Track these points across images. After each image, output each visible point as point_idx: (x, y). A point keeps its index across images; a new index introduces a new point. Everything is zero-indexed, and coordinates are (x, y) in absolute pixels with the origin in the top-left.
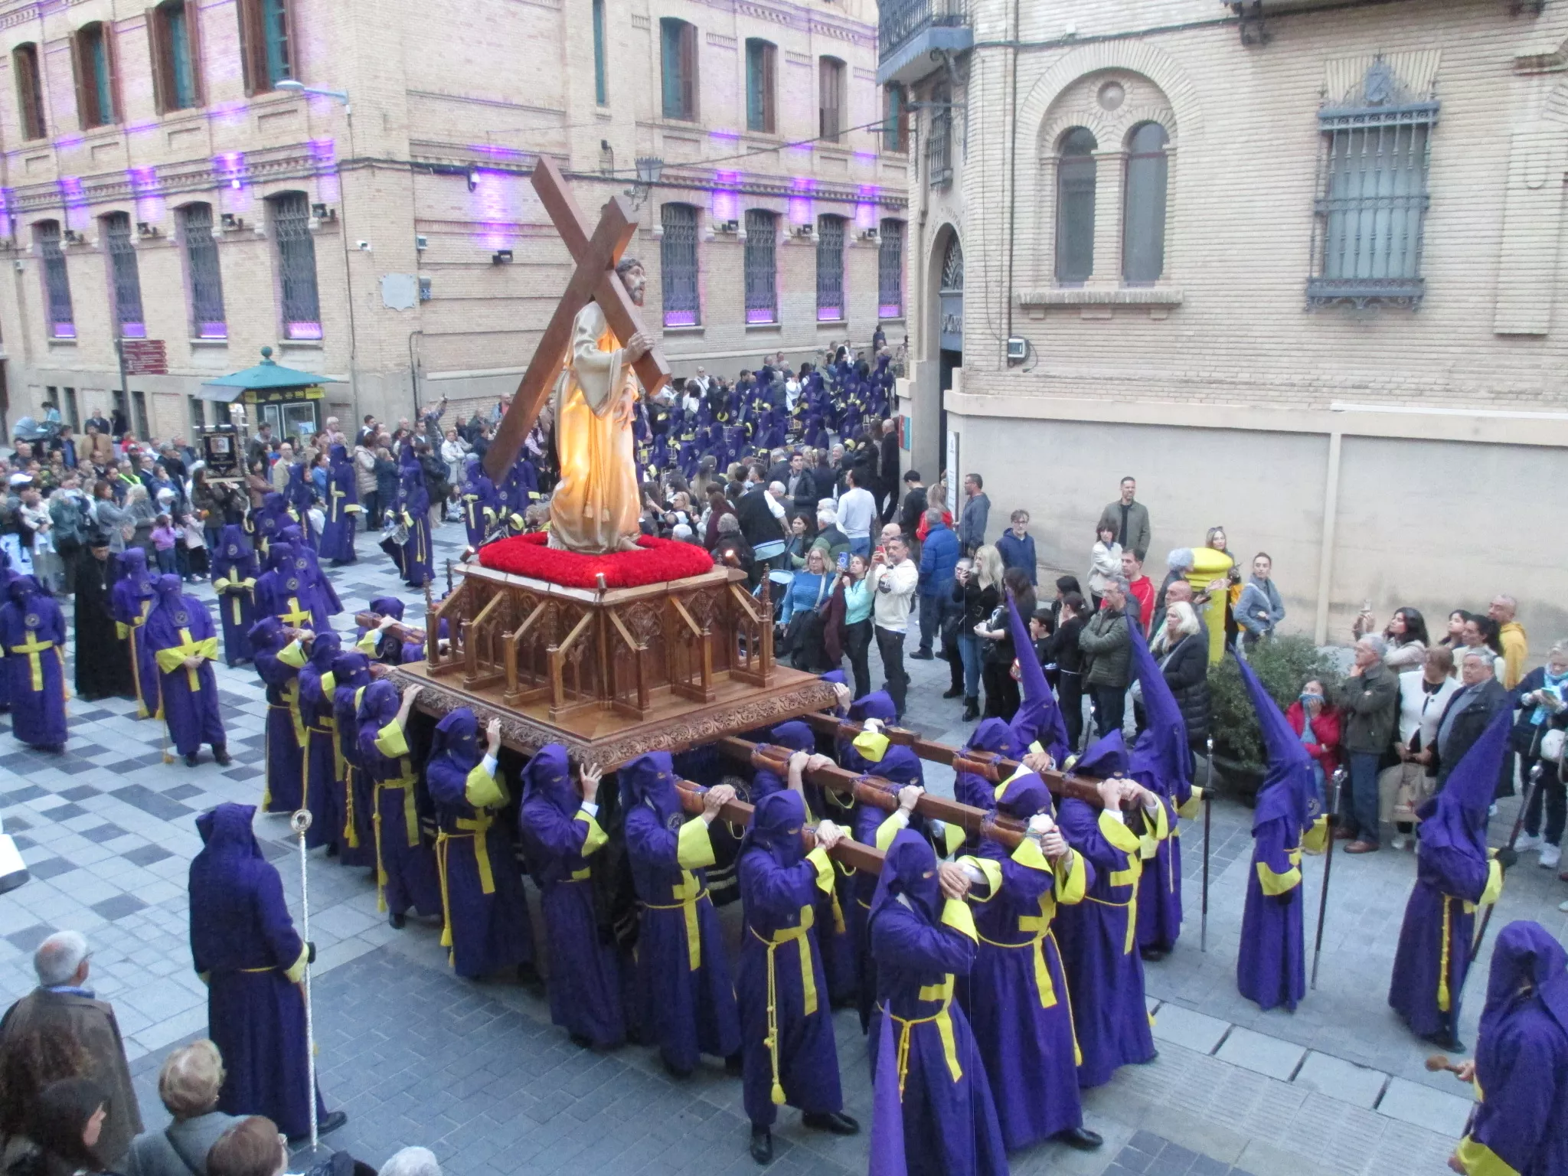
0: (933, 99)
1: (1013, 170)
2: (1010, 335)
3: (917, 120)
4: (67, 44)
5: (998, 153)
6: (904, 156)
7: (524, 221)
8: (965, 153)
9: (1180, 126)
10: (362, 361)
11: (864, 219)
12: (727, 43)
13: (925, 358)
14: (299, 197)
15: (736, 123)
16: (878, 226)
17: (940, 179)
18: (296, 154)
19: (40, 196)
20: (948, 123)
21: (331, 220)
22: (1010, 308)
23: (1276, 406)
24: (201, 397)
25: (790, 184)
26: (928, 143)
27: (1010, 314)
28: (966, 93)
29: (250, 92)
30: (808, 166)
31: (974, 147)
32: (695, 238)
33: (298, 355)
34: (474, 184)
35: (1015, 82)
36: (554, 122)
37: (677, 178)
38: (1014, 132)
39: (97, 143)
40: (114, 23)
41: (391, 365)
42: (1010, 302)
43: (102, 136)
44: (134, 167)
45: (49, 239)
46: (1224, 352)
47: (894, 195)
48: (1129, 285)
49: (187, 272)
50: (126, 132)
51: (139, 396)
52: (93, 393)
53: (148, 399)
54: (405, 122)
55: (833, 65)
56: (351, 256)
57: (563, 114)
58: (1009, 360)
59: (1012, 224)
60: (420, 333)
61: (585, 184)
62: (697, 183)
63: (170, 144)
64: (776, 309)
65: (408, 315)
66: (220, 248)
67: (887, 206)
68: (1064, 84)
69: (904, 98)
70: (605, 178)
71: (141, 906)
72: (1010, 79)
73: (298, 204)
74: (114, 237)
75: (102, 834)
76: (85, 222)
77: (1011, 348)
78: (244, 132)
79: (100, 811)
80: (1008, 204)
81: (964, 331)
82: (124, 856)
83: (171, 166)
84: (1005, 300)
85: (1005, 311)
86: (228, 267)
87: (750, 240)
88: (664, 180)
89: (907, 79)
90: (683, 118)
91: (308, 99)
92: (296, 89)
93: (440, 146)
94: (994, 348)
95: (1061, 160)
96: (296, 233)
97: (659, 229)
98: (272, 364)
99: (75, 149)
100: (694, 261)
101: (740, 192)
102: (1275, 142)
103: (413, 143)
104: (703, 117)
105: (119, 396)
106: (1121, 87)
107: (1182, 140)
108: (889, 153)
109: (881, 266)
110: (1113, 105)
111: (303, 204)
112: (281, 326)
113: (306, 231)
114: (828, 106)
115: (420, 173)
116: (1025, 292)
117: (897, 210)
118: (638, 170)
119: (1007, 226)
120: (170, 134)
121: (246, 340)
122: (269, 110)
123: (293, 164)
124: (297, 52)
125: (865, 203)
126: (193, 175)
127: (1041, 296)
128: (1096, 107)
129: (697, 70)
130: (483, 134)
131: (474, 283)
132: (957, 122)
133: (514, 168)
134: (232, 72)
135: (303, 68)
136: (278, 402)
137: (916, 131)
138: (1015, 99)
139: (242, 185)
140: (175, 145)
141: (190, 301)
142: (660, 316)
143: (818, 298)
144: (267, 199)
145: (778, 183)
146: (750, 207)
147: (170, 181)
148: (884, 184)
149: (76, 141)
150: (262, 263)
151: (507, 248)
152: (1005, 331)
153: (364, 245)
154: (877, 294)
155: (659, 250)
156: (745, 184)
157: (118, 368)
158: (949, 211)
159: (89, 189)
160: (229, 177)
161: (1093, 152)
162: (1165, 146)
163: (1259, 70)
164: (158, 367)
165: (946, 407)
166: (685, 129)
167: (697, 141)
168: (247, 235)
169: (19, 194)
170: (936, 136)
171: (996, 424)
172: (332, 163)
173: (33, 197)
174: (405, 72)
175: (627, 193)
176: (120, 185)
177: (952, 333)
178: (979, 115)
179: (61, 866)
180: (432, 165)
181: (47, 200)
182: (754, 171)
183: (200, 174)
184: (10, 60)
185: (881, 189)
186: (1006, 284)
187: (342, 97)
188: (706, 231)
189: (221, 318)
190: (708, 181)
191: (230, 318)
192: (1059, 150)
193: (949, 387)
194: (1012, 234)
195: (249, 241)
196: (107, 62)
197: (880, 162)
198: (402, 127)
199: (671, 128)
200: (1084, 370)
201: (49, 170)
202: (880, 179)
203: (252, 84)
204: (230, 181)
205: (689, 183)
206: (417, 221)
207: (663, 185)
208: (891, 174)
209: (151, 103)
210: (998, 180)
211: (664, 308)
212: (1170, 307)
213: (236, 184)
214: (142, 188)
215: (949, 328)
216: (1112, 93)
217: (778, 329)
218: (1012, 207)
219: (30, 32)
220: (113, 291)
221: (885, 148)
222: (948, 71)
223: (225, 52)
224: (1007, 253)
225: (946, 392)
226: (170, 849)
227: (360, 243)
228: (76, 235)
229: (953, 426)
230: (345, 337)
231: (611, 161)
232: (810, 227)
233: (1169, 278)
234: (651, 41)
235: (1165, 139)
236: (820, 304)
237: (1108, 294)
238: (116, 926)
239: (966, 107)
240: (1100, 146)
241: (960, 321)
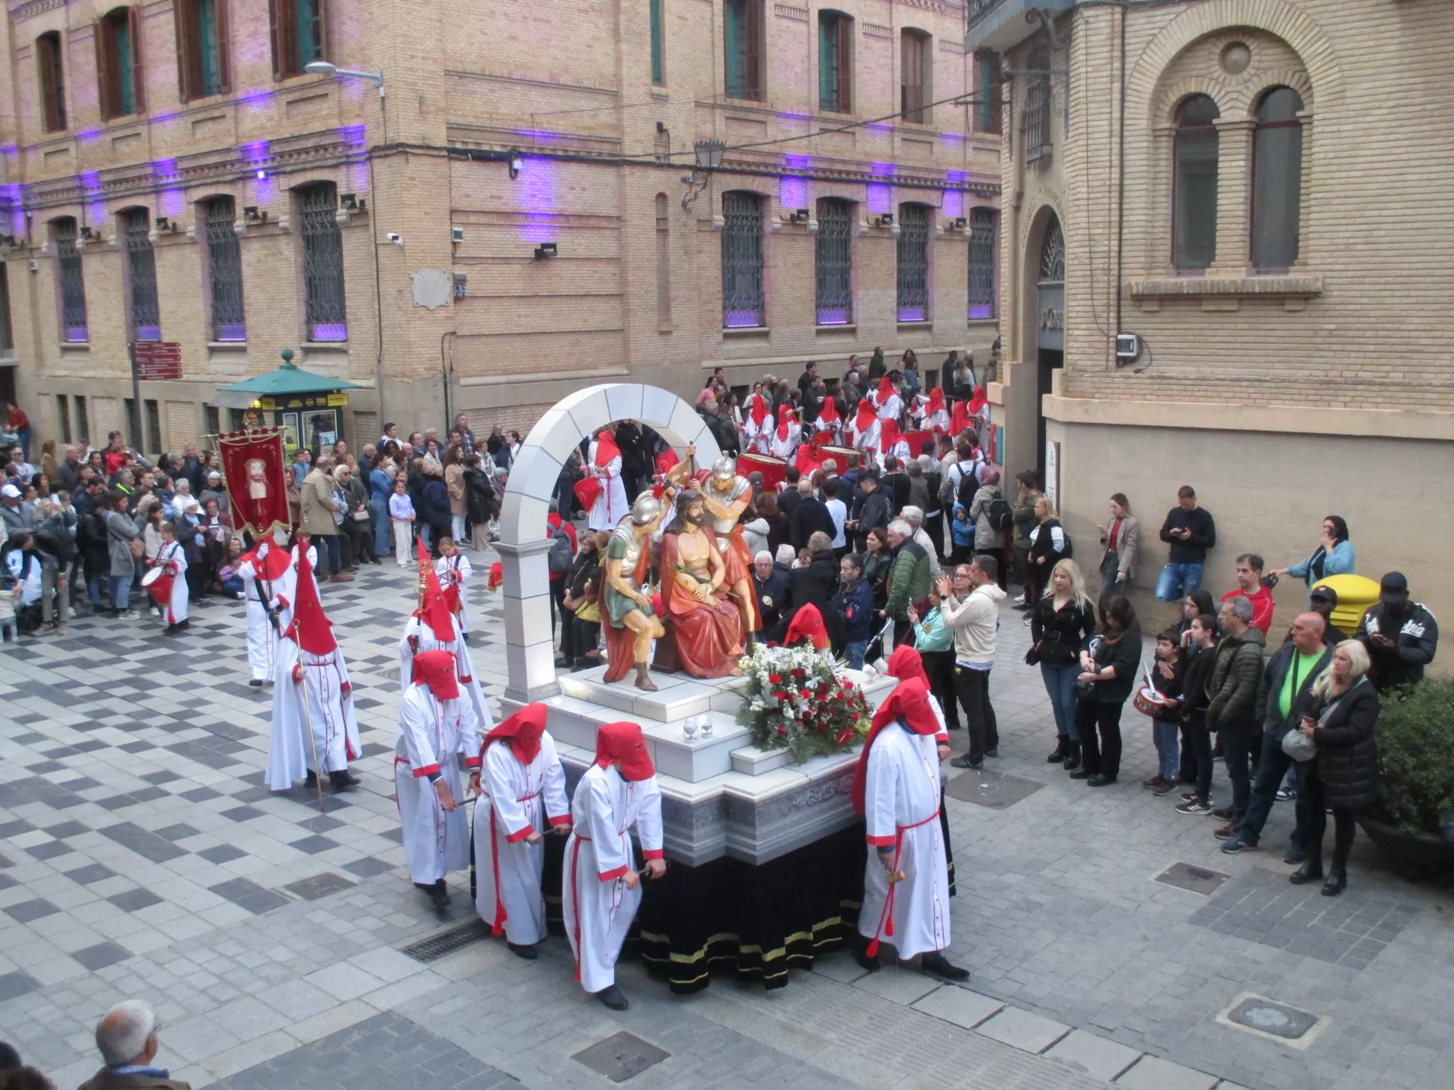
0: (1029, 67)
1: (1122, 143)
2: (1120, 332)
3: (1011, 91)
4: (91, 32)
5: (1104, 125)
6: (996, 137)
7: (570, 211)
8: (1067, 126)
9: (1316, 91)
10: (388, 366)
11: (950, 209)
12: (798, 15)
13: (1020, 360)
14: (326, 189)
15: (808, 103)
16: (967, 216)
17: (1038, 156)
18: (326, 141)
19: (56, 192)
20: (1047, 91)
21: (360, 211)
22: (1119, 299)
23: (1436, 411)
24: (216, 405)
25: (867, 170)
26: (1025, 116)
27: (1119, 306)
28: (1068, 58)
29: (278, 75)
30: (887, 150)
31: (1078, 120)
32: (760, 229)
33: (321, 360)
34: (516, 171)
35: (1123, 45)
36: (606, 103)
37: (740, 163)
38: (1123, 100)
39: (119, 134)
40: (140, 8)
41: (421, 369)
42: (1119, 293)
43: (126, 126)
44: (156, 159)
45: (64, 237)
46: (1372, 348)
47: (986, 181)
48: (1258, 273)
49: (207, 269)
50: (150, 122)
51: (152, 404)
52: (105, 401)
53: (161, 408)
54: (442, 104)
55: (916, 38)
56: (381, 250)
57: (616, 95)
58: (1119, 359)
59: (1121, 204)
60: (454, 333)
61: (638, 171)
62: (762, 169)
63: (193, 134)
64: (851, 309)
65: (442, 314)
66: (242, 244)
67: (978, 194)
68: (1180, 46)
69: (997, 67)
70: (662, 164)
71: (127, 955)
72: (1117, 41)
73: (326, 195)
74: (131, 234)
75: (88, 875)
76: (103, 219)
77: (1120, 345)
78: (272, 119)
79: (86, 850)
80: (1116, 182)
81: (1065, 327)
82: (110, 899)
83: (195, 156)
84: (1113, 290)
85: (1113, 303)
86: (249, 265)
87: (821, 232)
88: (726, 166)
89: (1000, 44)
90: (749, 97)
91: (340, 82)
92: (327, 72)
93: (481, 130)
94: (1099, 345)
95: (1177, 131)
96: (322, 224)
97: (719, 220)
98: (293, 368)
99: (94, 142)
100: (759, 255)
101: (811, 178)
102: (1429, 107)
103: (450, 128)
104: (770, 96)
105: (131, 404)
106: (1246, 48)
107: (1319, 106)
108: (980, 135)
109: (970, 261)
110: (1236, 69)
111: (331, 196)
112: (304, 328)
113: (334, 224)
114: (911, 82)
115: (458, 159)
116: (1136, 281)
117: (989, 198)
118: (696, 153)
119: (1115, 206)
120: (194, 123)
121: (266, 343)
122: (297, 95)
123: (322, 152)
124: (328, 33)
125: (952, 190)
126: (216, 166)
127: (1155, 285)
128: (1217, 71)
129: (764, 45)
130: (526, 117)
131: (513, 279)
132: (1057, 90)
133: (560, 153)
134: (261, 56)
135: (336, 50)
136: (299, 410)
137: (1010, 103)
138: (1123, 64)
139: (267, 175)
140: (199, 135)
141: (210, 302)
142: (720, 317)
143: (899, 297)
144: (292, 190)
145: (853, 168)
146: (822, 195)
147: (192, 173)
148: (975, 169)
149: (97, 133)
150: (286, 259)
151: (551, 240)
152: (1114, 326)
153: (395, 238)
154: (966, 292)
155: (719, 243)
156: (816, 170)
157: (130, 375)
158: (1048, 190)
159: (108, 183)
160: (253, 167)
161: (1215, 121)
162: (1299, 114)
163: (1408, 25)
164: (173, 372)
165: (1044, 414)
166: (750, 110)
167: (764, 123)
168: (271, 230)
169: (35, 190)
170: (1035, 106)
171: (1104, 433)
172: (363, 150)
173: (50, 193)
174: (444, 52)
175: (684, 180)
176: (140, 178)
177: (1053, 329)
178: (1082, 82)
179: (42, 908)
180: (471, 151)
181: (65, 195)
182: (827, 155)
183: (224, 164)
184: (33, 50)
185: (971, 175)
186: (1115, 272)
187: (376, 78)
188: (774, 221)
189: (241, 319)
190: (775, 166)
191: (250, 320)
192: (1175, 119)
193: (1049, 391)
194: (1121, 216)
195: (273, 236)
196: (131, 49)
197: (971, 145)
198: (439, 110)
199: (735, 108)
200: (1206, 370)
201: (67, 165)
202: (970, 164)
203: (281, 67)
204: (256, 171)
205: (753, 168)
206: (453, 212)
207: (724, 171)
208: (983, 157)
209: (176, 92)
210: (1105, 154)
211: (724, 308)
212: (1308, 297)
213: (261, 175)
214: (164, 181)
215: (1049, 325)
216: (1236, 55)
217: (853, 331)
218: (1121, 185)
219: (54, 20)
220: (129, 291)
221: (976, 129)
222: (1047, 34)
223: (254, 35)
224: (1115, 237)
225: (1045, 396)
226: (160, 894)
227: (390, 235)
228: (93, 232)
229: (1054, 435)
230: (372, 338)
231: (668, 146)
232: (890, 216)
233: (1306, 264)
234: (713, 14)
235: (1299, 105)
236: (901, 303)
237: (1234, 282)
238: (99, 977)
239: (1067, 73)
240: (1222, 115)
241: (1060, 316)
